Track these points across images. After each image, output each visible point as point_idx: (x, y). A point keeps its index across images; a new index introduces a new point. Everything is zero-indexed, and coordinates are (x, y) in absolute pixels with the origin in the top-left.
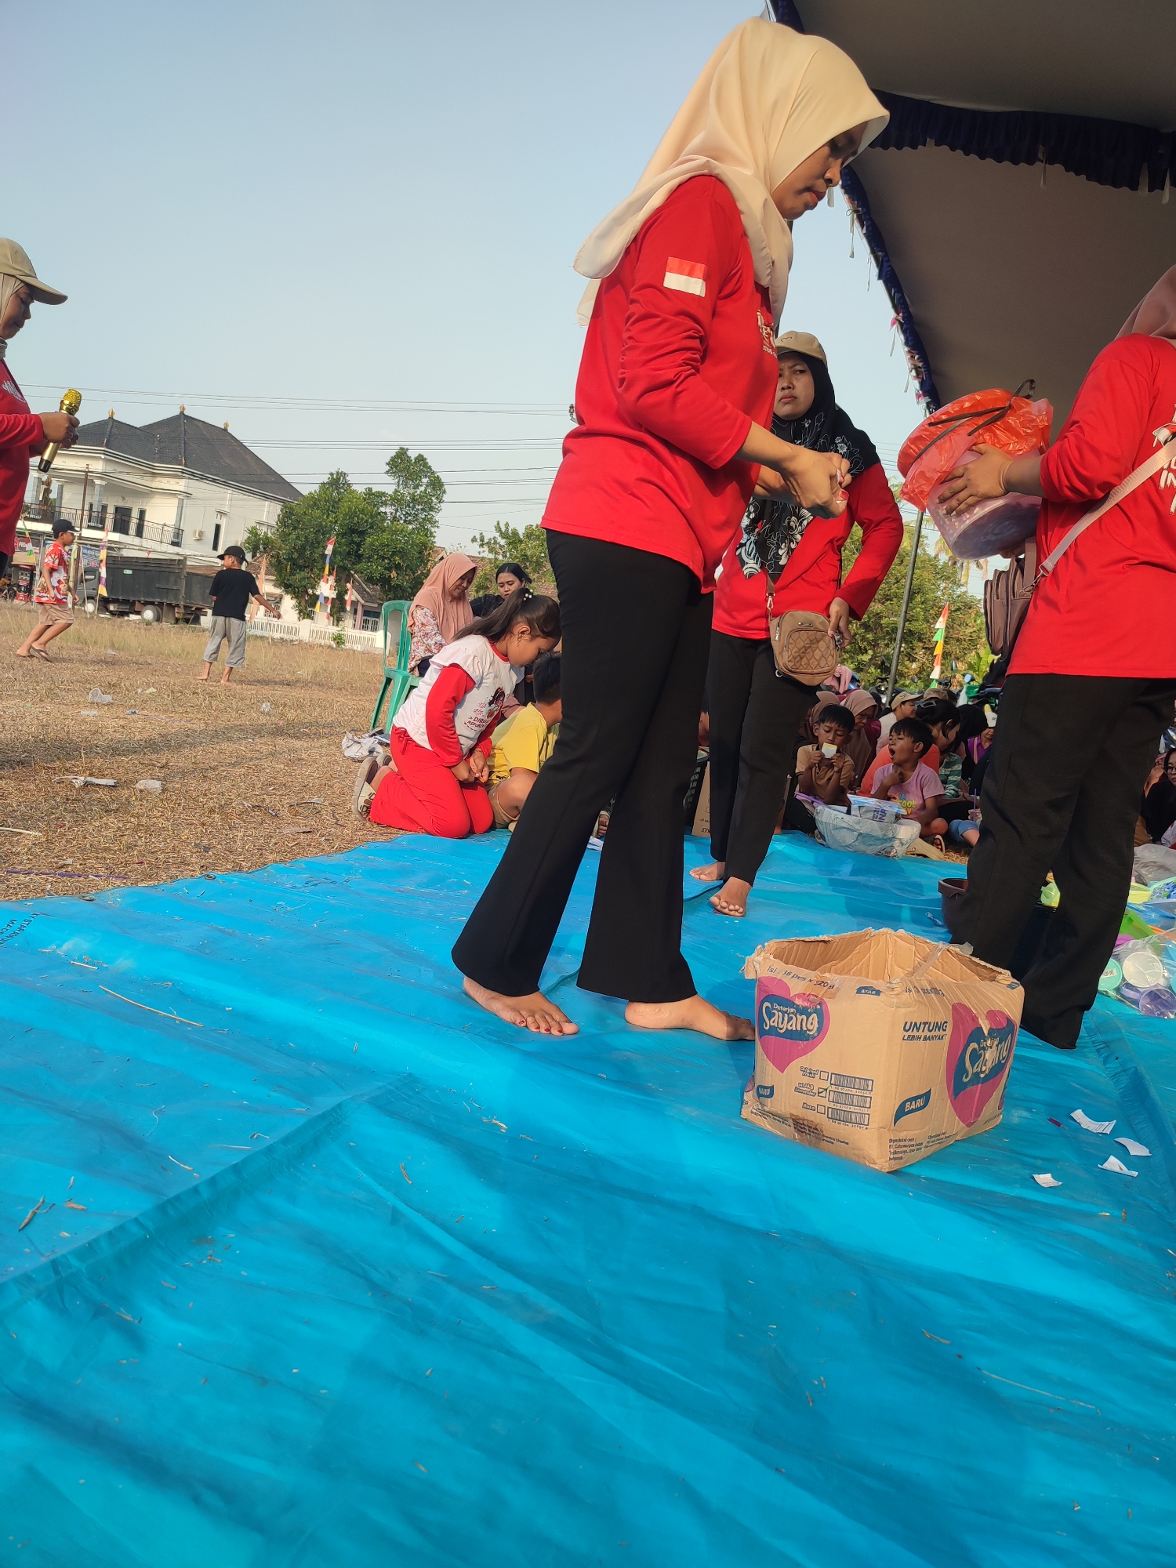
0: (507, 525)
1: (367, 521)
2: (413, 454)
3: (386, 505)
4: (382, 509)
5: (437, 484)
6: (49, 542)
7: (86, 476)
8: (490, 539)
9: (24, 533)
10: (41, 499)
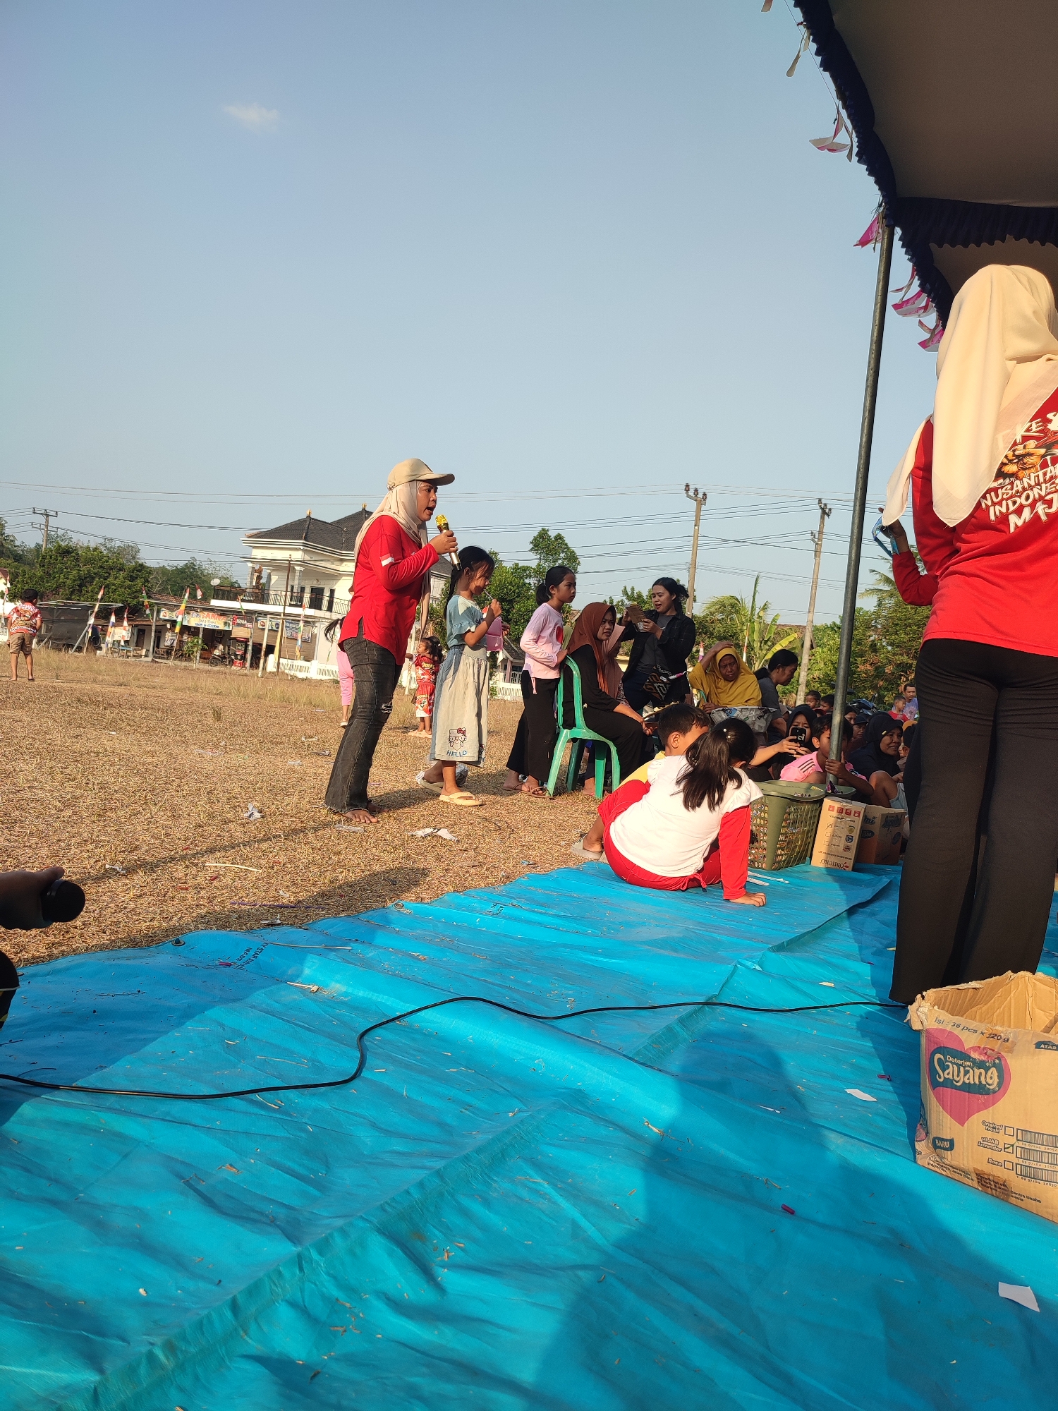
0: (633, 589)
1: (514, 592)
2: (552, 534)
3: (531, 576)
4: (527, 581)
5: (573, 558)
6: (260, 618)
7: (290, 564)
8: (619, 602)
9: (241, 612)
10: (254, 584)
